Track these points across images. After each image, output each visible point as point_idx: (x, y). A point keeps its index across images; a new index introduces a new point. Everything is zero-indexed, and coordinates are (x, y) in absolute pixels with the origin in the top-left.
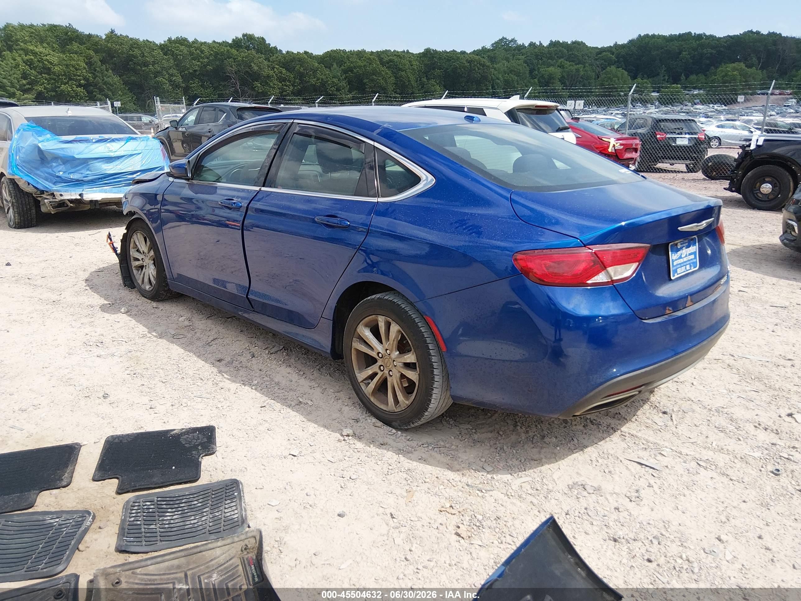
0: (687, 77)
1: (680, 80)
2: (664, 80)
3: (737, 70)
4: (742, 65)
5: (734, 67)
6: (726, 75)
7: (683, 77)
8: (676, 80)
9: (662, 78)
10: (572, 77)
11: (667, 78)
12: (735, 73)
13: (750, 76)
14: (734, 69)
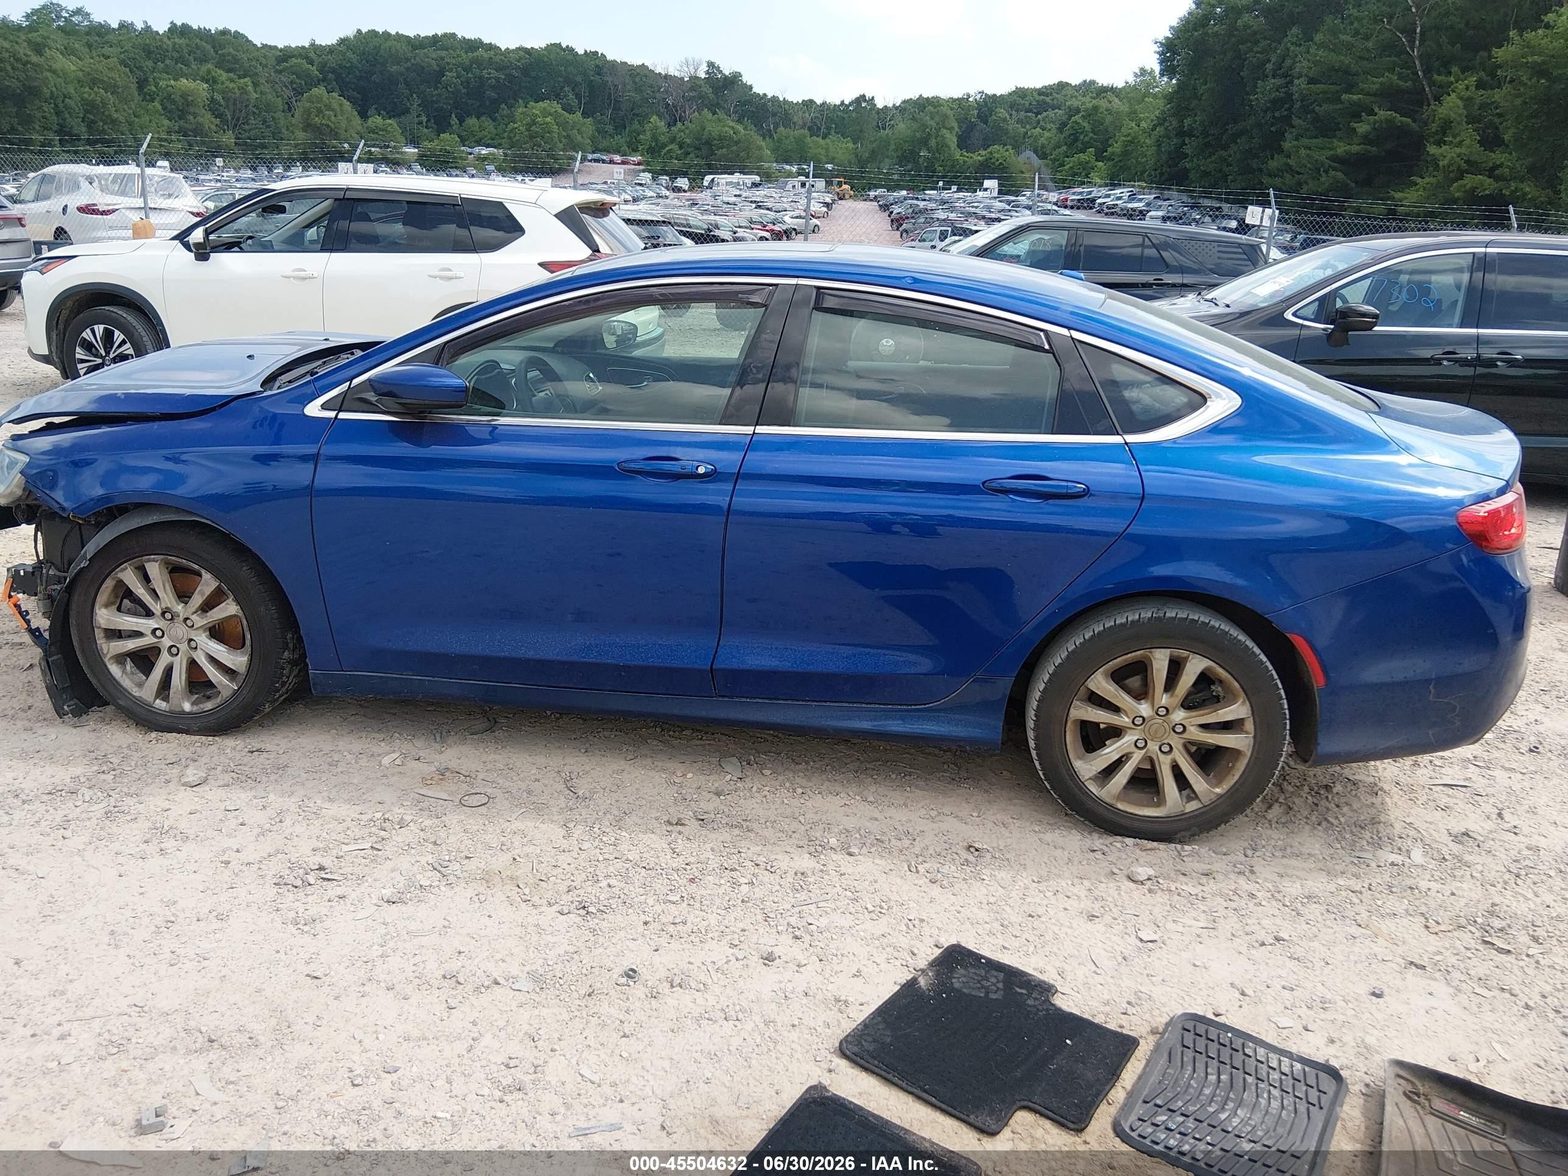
0: (461, 121)
1: (450, 125)
2: (420, 123)
3: (550, 114)
4: (556, 107)
5: (544, 109)
6: (534, 123)
7: (454, 120)
8: (441, 125)
9: (416, 120)
10: (235, 104)
11: (424, 119)
12: (548, 119)
13: (573, 128)
14: (545, 113)
